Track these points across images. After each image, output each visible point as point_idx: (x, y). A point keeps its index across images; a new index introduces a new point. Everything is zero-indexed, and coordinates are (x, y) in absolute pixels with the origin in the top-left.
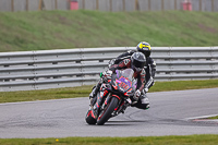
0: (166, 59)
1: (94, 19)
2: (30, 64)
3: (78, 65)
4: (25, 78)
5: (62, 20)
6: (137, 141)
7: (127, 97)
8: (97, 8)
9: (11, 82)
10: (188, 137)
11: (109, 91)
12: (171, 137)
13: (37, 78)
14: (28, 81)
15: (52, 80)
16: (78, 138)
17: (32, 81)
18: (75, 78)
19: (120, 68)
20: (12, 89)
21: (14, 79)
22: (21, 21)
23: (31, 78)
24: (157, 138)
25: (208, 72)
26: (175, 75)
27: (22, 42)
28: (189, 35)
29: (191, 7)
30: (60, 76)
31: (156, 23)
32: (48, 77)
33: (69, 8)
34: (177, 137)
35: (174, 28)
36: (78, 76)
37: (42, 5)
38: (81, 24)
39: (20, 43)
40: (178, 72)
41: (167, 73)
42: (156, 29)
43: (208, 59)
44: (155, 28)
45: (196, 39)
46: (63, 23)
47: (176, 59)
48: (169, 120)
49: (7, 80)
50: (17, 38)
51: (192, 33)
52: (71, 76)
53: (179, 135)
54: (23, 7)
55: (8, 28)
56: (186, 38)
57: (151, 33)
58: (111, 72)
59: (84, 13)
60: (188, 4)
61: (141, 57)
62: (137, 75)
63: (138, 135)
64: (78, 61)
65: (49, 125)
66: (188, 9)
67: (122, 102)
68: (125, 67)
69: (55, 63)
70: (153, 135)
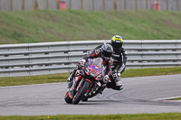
0: (139, 50)
1: (80, 17)
2: (26, 54)
3: (66, 55)
4: (22, 66)
5: (53, 18)
6: (115, 118)
7: (97, 81)
8: (82, 8)
9: (10, 69)
10: (157, 115)
11: (82, 76)
12: (143, 115)
13: (32, 66)
14: (24, 69)
15: (44, 67)
16: (66, 115)
17: (27, 69)
18: (63, 66)
19: (92, 58)
20: (11, 75)
21: (13, 67)
22: (18, 19)
23: (27, 66)
24: (132, 116)
25: (174, 61)
26: (146, 63)
27: (19, 36)
28: (158, 30)
29: (159, 7)
30: (51, 64)
31: (131, 20)
32: (41, 65)
33: (58, 8)
34: (148, 115)
35: (145, 25)
36: (66, 64)
37: (36, 6)
38: (68, 21)
39: (18, 37)
40: (149, 61)
41: (140, 61)
42: (131, 25)
43: (173, 50)
44: (129, 25)
45: (164, 33)
46: (54, 21)
47: (147, 50)
48: (141, 101)
49: (7, 67)
50: (15, 33)
51: (161, 28)
52: (60, 64)
53: (149, 113)
54: (20, 7)
55: (8, 25)
56: (155, 32)
57: (126, 29)
58: (84, 61)
59: (71, 12)
60: (157, 5)
61: (109, 48)
62: (106, 63)
63: (116, 113)
64: (66, 52)
65: (42, 105)
66: (157, 8)
67: (93, 85)
68: (96, 57)
69: (46, 53)
70: (128, 113)
